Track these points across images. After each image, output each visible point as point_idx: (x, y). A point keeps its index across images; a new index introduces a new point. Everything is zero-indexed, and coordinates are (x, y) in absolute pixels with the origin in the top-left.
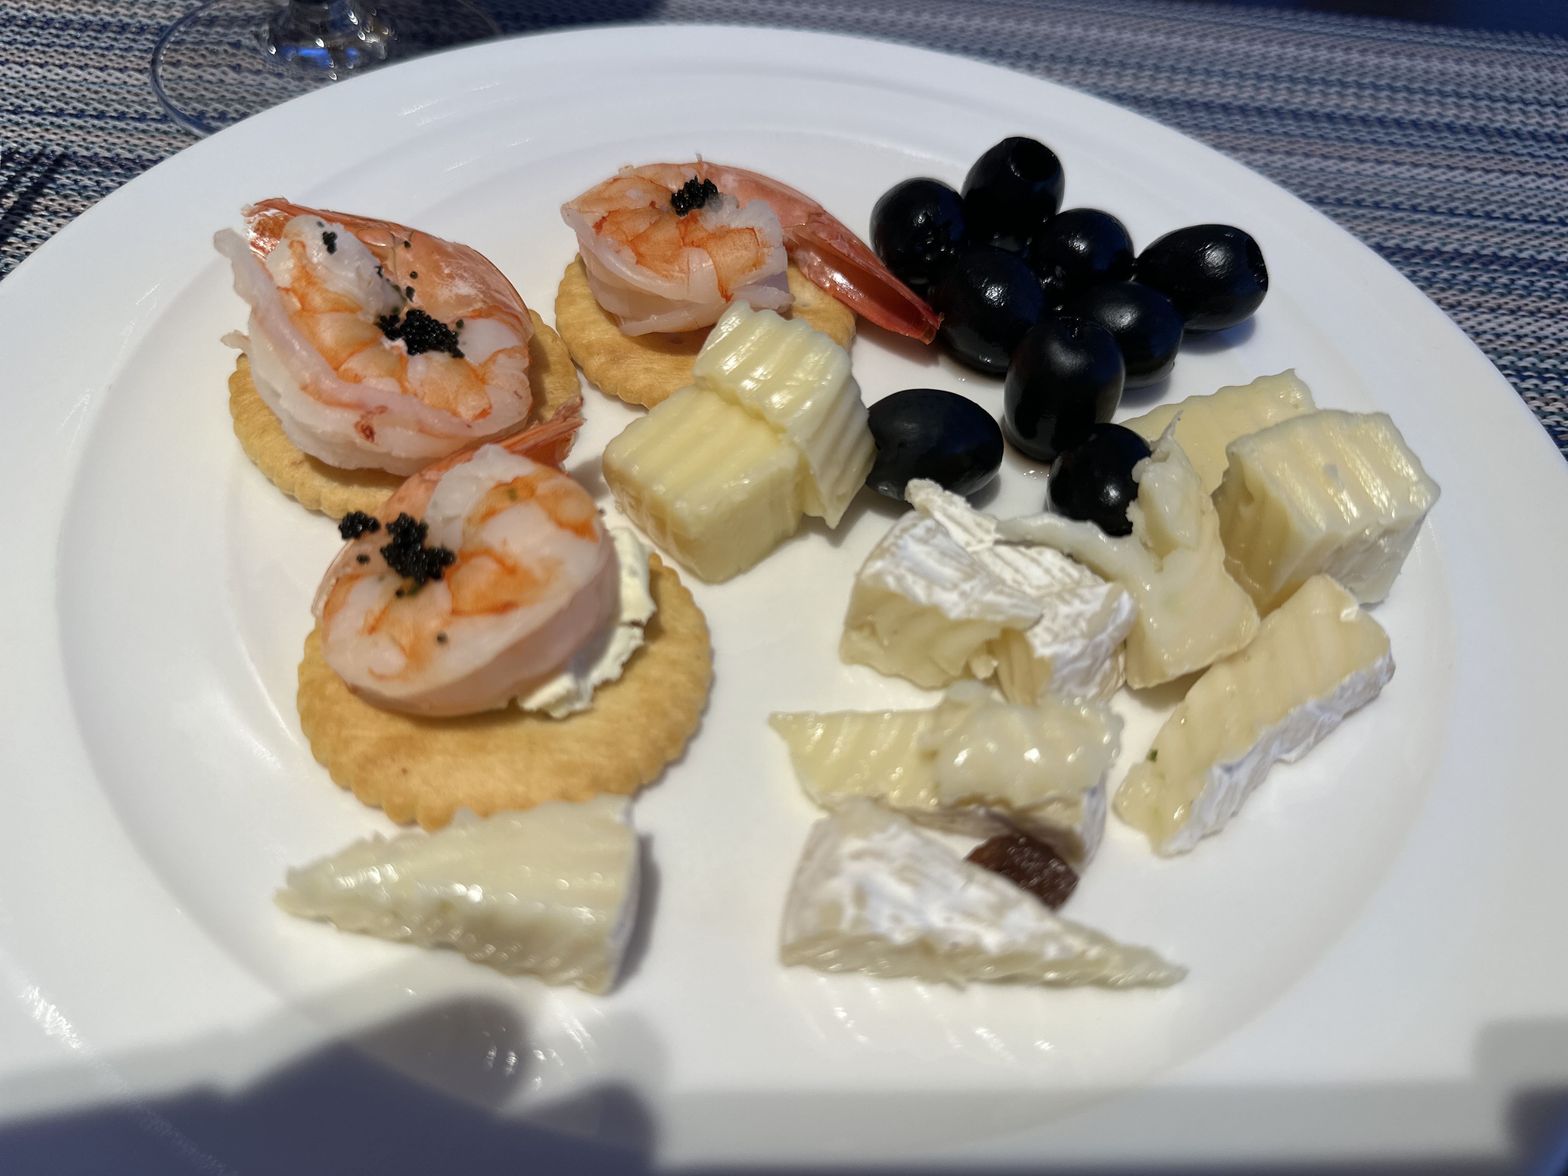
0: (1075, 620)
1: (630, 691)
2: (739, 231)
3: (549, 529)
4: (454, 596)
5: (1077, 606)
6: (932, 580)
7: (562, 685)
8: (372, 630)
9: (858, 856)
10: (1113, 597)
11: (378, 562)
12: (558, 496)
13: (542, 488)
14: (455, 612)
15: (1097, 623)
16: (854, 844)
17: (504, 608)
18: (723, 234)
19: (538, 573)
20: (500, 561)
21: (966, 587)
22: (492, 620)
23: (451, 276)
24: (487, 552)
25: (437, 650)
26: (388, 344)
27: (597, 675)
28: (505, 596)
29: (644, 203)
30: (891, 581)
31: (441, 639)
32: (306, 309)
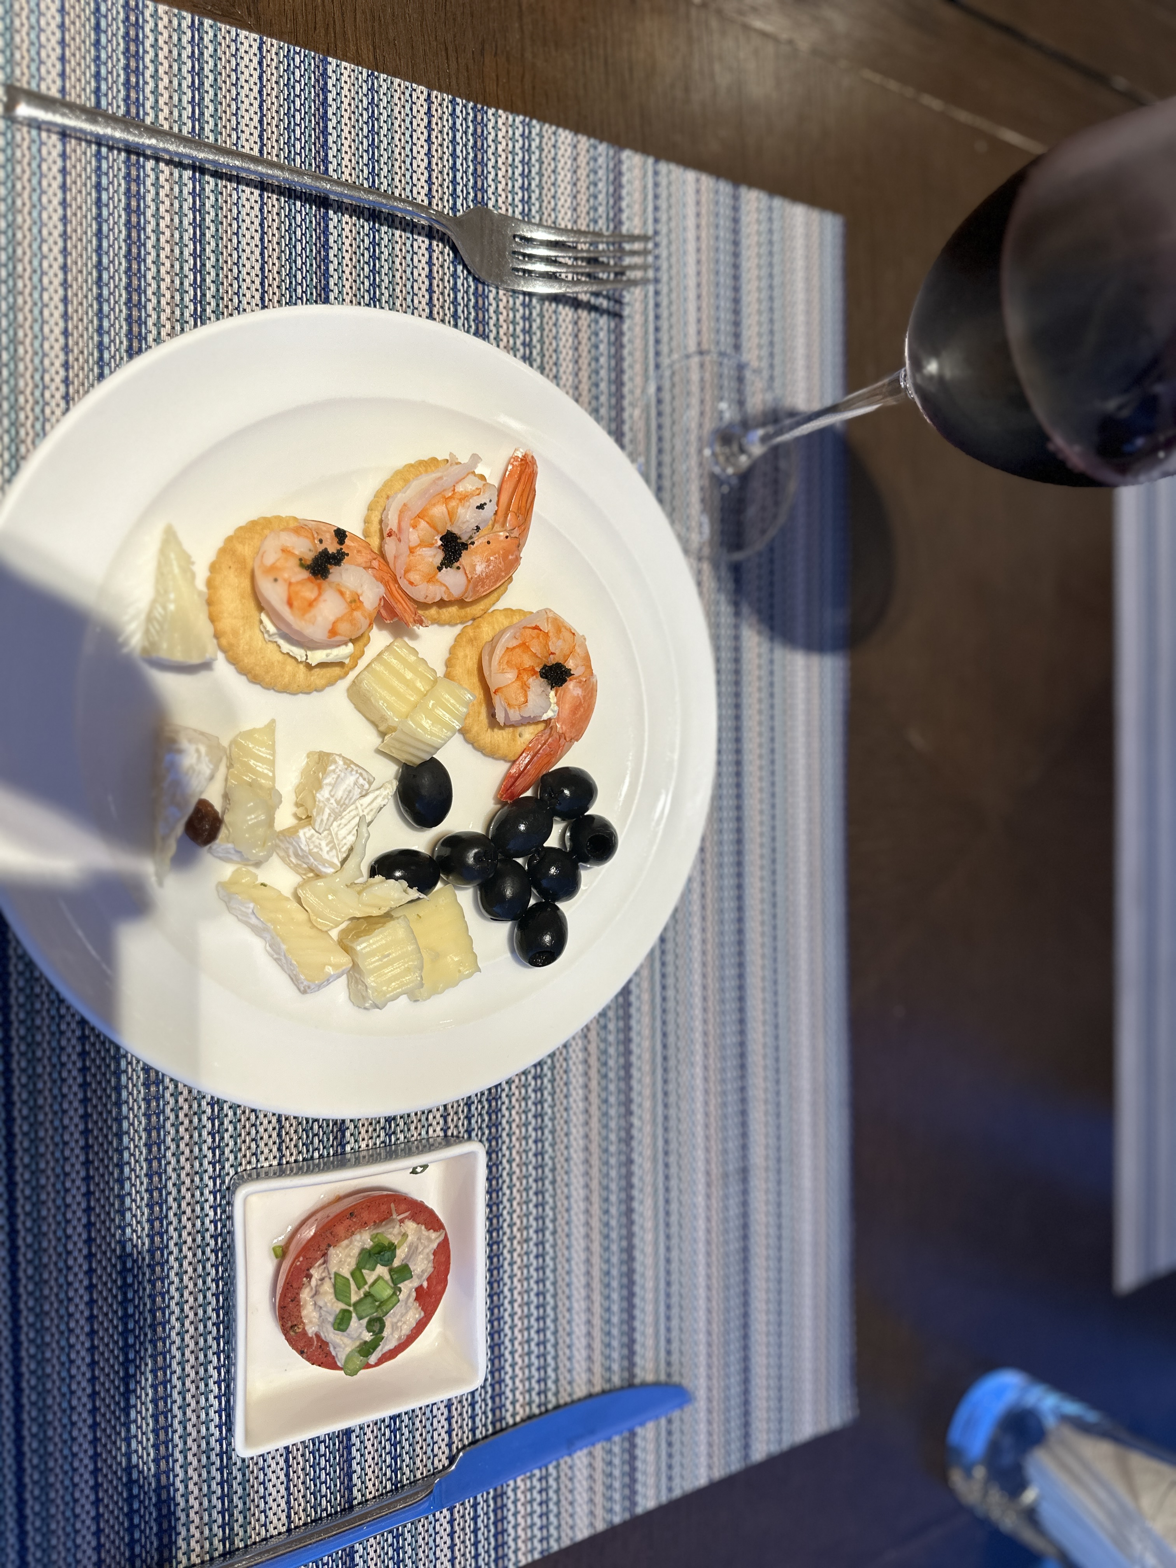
0: (319, 847)
1: (280, 657)
2: (526, 696)
3: (332, 618)
4: (301, 583)
5: (326, 849)
6: (334, 786)
7: (272, 629)
8: (283, 551)
9: (198, 751)
10: (332, 865)
11: (321, 548)
12: (353, 622)
13: (357, 614)
14: (290, 584)
15: (318, 857)
16: (203, 749)
17: (290, 604)
18: (525, 687)
19: (307, 616)
20: (316, 599)
21: (332, 801)
22: (285, 598)
23: (488, 560)
24: (320, 594)
25: (271, 578)
26: (438, 538)
27: (281, 642)
28: (295, 604)
29: (552, 649)
30: (332, 767)
31: (276, 580)
32: (447, 500)
